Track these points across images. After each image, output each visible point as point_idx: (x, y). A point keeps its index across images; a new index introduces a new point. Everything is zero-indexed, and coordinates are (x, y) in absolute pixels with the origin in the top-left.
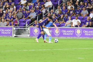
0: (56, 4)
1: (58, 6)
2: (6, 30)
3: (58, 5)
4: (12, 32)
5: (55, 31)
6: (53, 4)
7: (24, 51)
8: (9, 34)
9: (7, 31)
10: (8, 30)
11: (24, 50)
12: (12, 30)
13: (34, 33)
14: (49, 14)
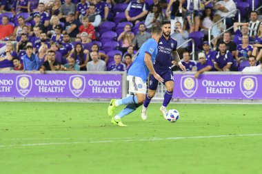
0: (245, 7)
1: (252, 14)
2: (104, 82)
3: (252, 11)
4: (120, 87)
5: (242, 83)
6: (237, 8)
7: (152, 141)
8: (114, 93)
9: (108, 86)
10: (110, 83)
11: (154, 139)
12: (121, 83)
13: (184, 89)
14: (225, 34)
